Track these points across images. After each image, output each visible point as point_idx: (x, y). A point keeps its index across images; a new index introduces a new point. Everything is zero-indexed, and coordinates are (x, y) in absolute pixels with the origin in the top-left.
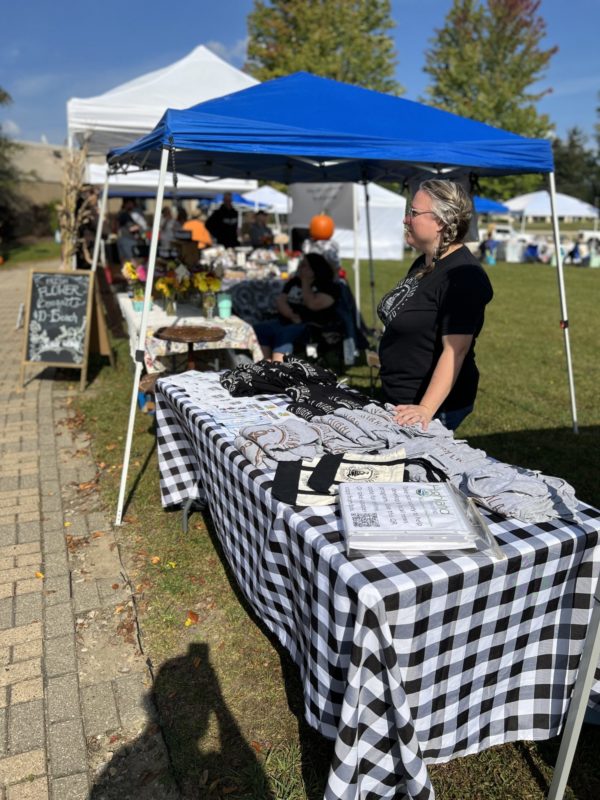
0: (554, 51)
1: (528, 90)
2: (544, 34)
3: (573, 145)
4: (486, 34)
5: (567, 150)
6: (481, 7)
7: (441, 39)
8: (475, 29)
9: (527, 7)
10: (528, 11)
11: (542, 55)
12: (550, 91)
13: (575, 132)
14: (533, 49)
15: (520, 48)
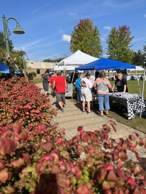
0: (133, 37)
1: (128, 45)
2: (131, 34)
3: (139, 53)
4: (119, 35)
5: (138, 55)
6: (117, 30)
7: (109, 37)
8: (116, 34)
9: (127, 29)
10: (127, 30)
11: (131, 38)
12: (133, 45)
13: (139, 51)
14: (129, 37)
15: (126, 37)
